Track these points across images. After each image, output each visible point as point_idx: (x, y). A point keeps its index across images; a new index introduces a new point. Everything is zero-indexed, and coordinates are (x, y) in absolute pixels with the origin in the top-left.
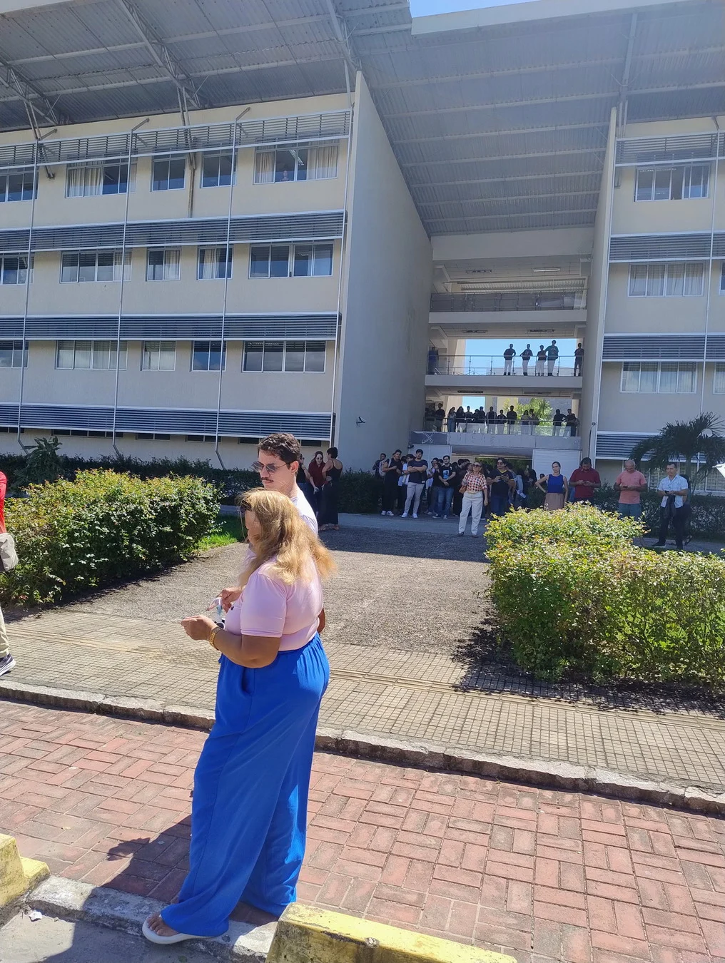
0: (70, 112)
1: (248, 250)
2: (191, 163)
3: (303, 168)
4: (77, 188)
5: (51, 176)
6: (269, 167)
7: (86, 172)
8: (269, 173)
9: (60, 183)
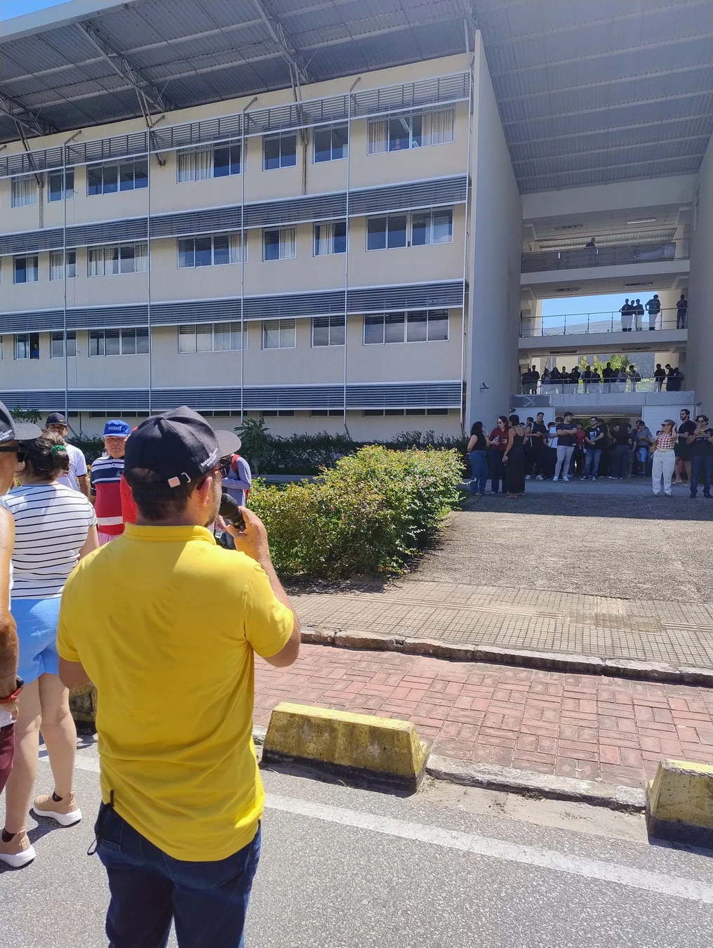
0: (176, 98)
1: (365, 223)
2: (303, 139)
3: (417, 134)
4: (188, 172)
5: (162, 163)
6: (383, 136)
7: (196, 156)
8: (382, 142)
9: (171, 168)
